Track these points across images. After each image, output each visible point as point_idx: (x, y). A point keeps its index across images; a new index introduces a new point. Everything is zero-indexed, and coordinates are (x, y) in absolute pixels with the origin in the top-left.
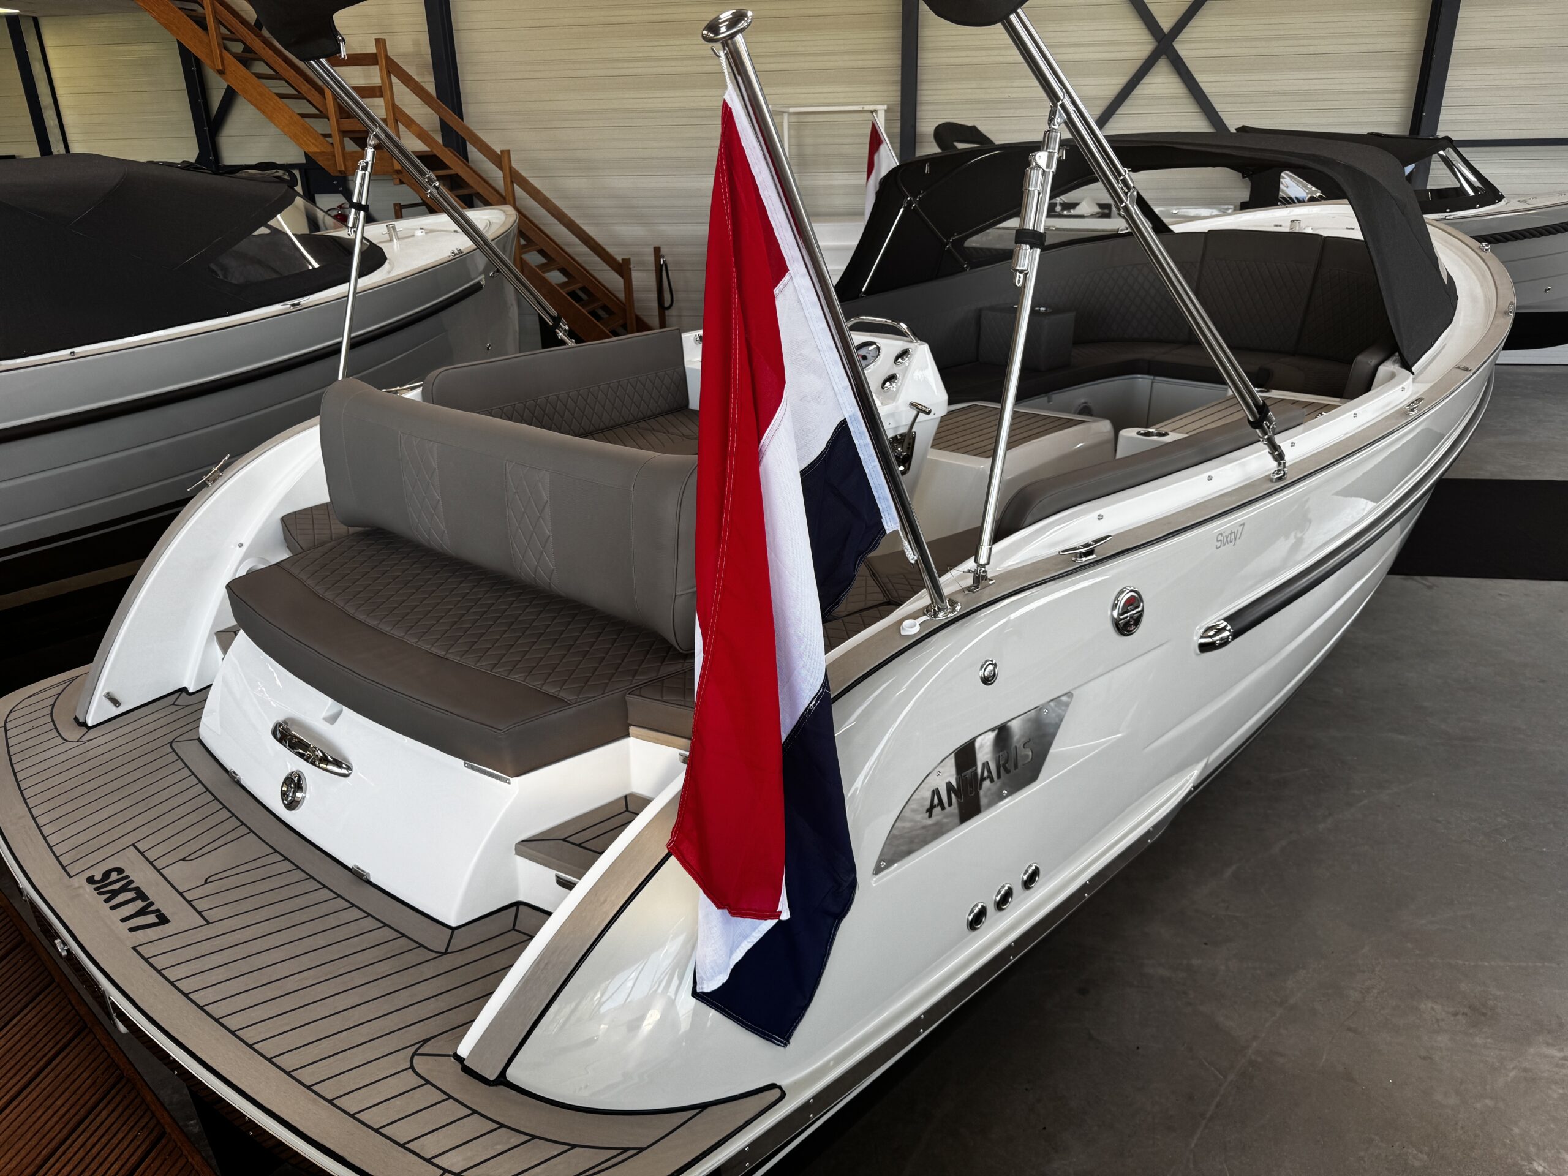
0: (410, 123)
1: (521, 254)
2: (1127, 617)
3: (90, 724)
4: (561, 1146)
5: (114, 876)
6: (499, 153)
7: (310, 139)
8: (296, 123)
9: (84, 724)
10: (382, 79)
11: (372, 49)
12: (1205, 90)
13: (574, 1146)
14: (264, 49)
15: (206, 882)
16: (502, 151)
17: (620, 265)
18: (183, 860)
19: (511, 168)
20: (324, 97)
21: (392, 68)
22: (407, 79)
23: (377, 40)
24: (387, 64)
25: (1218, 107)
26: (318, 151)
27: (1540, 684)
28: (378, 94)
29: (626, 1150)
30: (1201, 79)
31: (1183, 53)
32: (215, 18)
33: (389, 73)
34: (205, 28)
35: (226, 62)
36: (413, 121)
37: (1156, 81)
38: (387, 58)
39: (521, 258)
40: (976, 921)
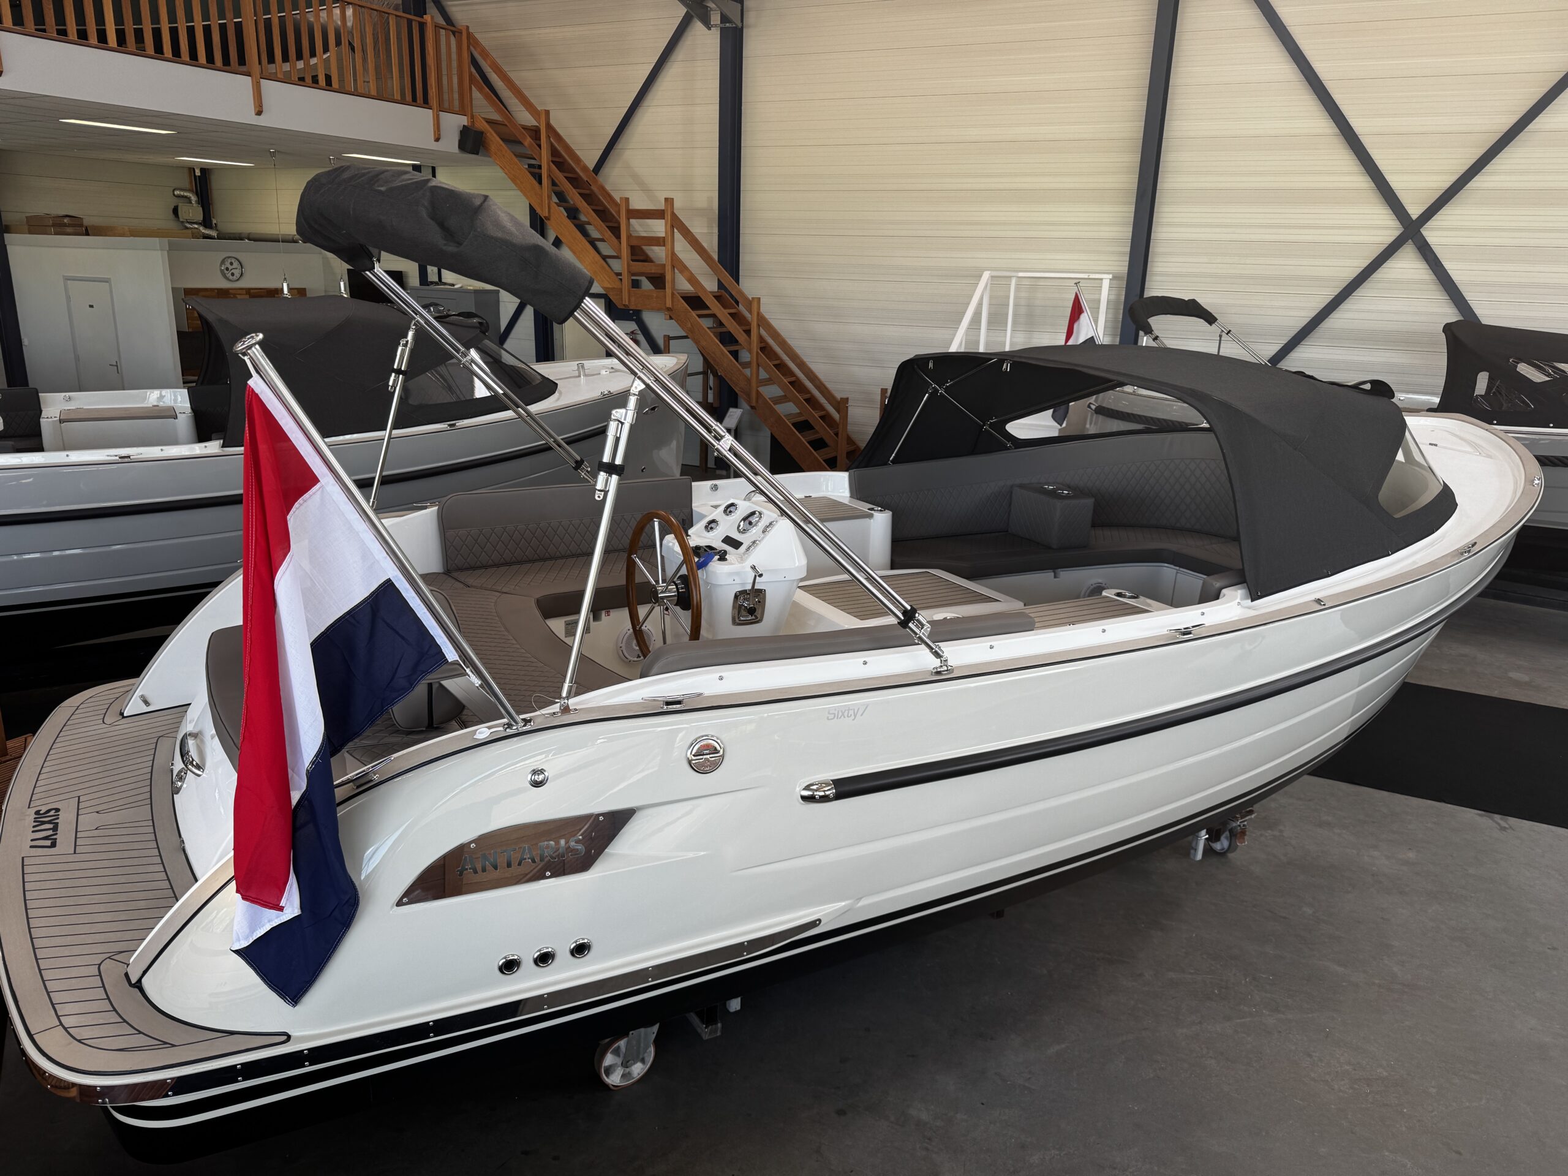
0: (684, 269)
1: (758, 387)
2: (702, 759)
3: (125, 715)
4: (134, 1030)
5: (52, 813)
6: (751, 299)
7: (606, 277)
8: (597, 263)
9: (122, 714)
10: (666, 233)
11: (661, 206)
12: (1454, 278)
13: (140, 1032)
14: (581, 202)
15: (96, 829)
16: (752, 298)
17: (839, 403)
18: (97, 812)
19: (759, 313)
20: (620, 243)
21: (676, 224)
22: (687, 233)
23: (666, 199)
24: (672, 220)
25: (1468, 296)
26: (611, 287)
27: (1548, 951)
28: (662, 243)
29: (165, 1043)
30: (1449, 266)
31: (1430, 240)
32: (549, 176)
33: (672, 227)
34: (540, 182)
35: (552, 211)
36: (685, 267)
37: (1399, 265)
38: (674, 215)
39: (758, 391)
40: (510, 966)
